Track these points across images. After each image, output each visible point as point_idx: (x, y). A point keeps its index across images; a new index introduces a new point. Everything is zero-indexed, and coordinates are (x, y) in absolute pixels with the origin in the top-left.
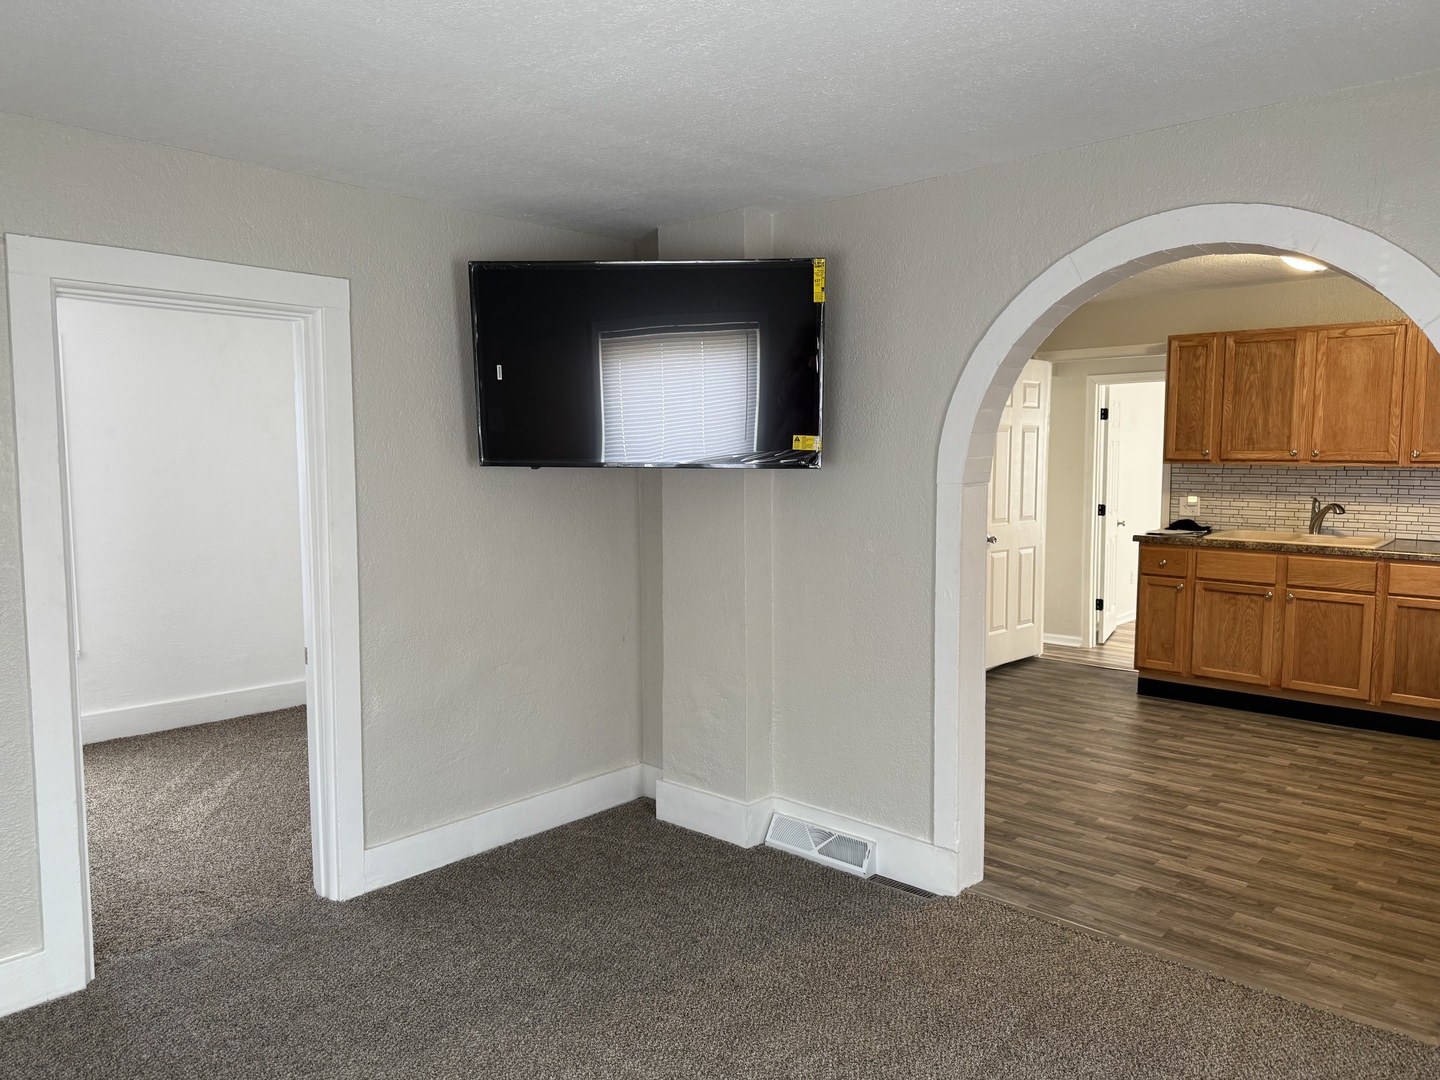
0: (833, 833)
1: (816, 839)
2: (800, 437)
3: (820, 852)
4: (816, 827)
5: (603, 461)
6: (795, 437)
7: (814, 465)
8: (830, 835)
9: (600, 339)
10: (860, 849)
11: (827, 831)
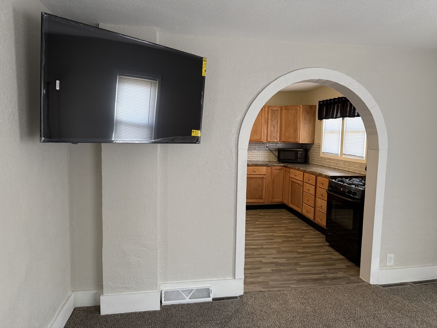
0: (193, 289)
1: (186, 294)
2: (194, 130)
3: (190, 298)
4: (184, 289)
5: (113, 140)
6: (193, 130)
7: (198, 142)
8: (192, 290)
9: (118, 76)
10: (208, 292)
11: (190, 289)
